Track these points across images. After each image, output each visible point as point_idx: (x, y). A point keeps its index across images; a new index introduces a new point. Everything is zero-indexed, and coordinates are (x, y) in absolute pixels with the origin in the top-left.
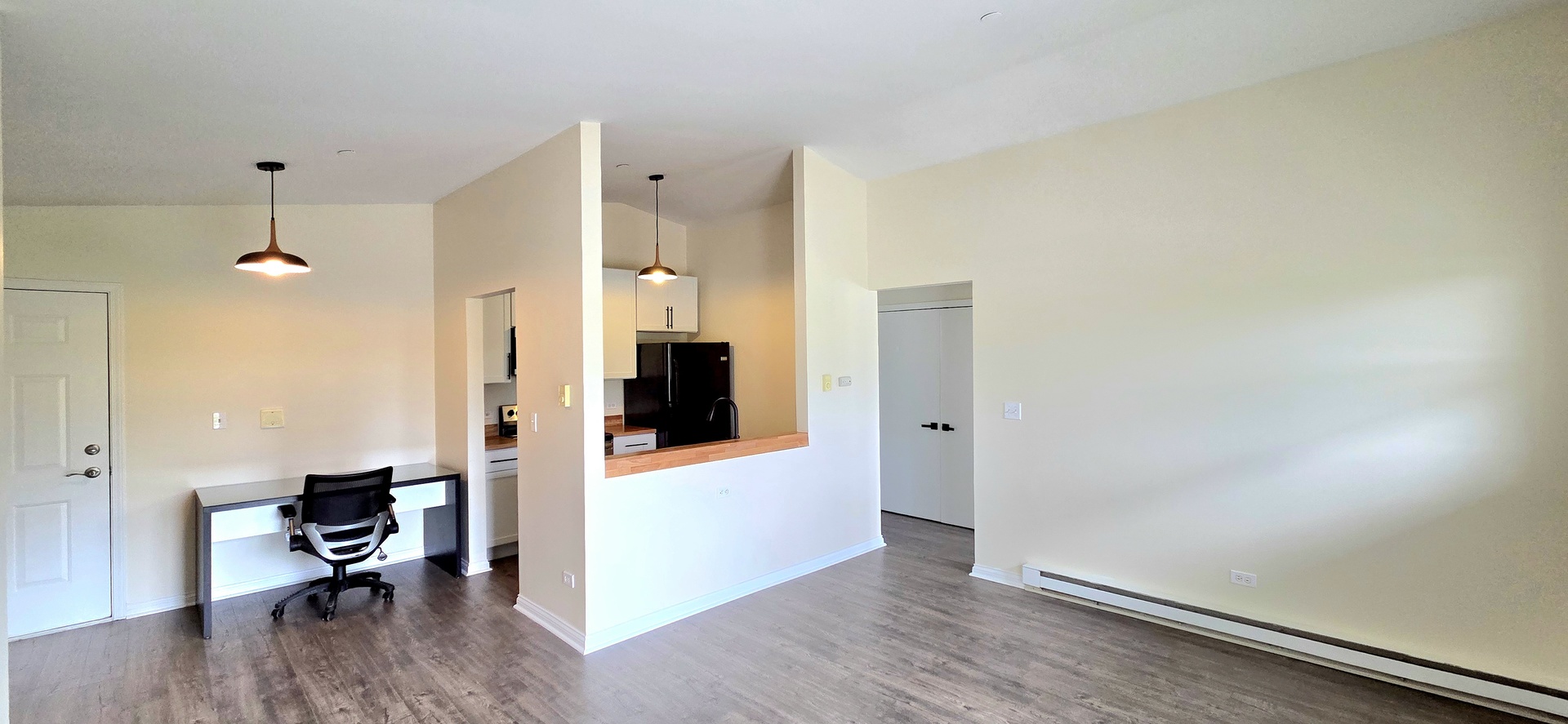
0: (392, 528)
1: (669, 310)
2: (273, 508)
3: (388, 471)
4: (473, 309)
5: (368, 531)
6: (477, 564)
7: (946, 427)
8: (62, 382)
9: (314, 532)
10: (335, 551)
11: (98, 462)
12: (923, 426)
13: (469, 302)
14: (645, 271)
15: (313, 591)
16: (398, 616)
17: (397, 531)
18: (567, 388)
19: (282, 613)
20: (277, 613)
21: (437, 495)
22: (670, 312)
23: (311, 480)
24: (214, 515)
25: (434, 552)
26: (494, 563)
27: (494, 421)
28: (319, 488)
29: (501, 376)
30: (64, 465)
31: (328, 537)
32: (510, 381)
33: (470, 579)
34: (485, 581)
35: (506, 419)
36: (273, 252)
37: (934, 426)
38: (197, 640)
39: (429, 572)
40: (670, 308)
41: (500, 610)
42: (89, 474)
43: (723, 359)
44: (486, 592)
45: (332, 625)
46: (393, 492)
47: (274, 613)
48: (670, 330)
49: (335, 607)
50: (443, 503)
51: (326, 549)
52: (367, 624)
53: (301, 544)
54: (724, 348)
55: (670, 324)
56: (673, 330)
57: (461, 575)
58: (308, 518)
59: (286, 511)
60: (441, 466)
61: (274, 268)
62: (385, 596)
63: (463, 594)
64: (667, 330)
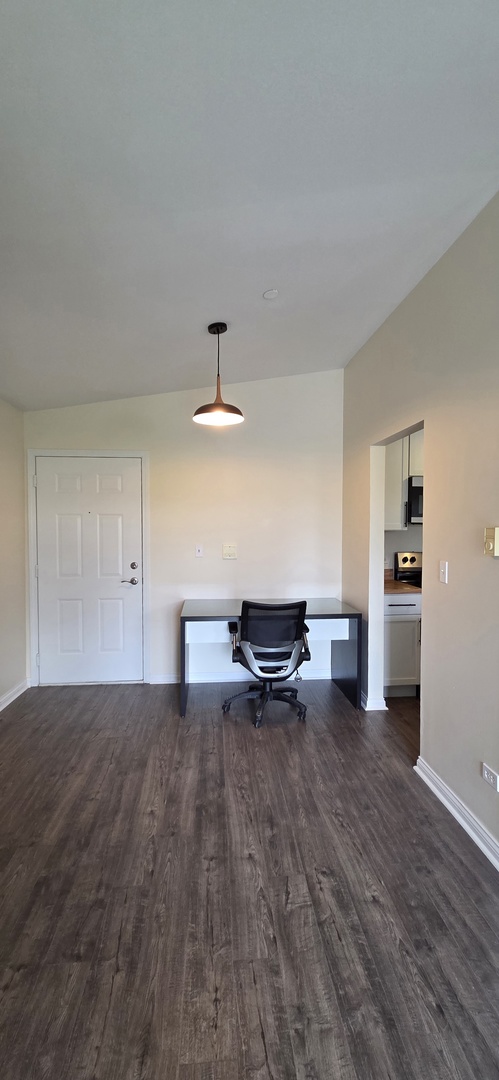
0: (305, 656)
2: (225, 624)
3: (302, 605)
4: (376, 455)
5: (286, 656)
6: (375, 701)
8: (120, 520)
9: (249, 651)
10: (262, 669)
11: (135, 574)
13: (373, 449)
15: (250, 696)
16: (307, 740)
17: (309, 659)
18: (497, 532)
19: (229, 709)
20: (226, 707)
21: (342, 630)
23: (247, 606)
24: (188, 624)
25: (339, 676)
26: (389, 700)
27: (391, 567)
28: (252, 612)
29: (398, 524)
30: (121, 572)
31: (259, 656)
32: (406, 529)
33: (368, 715)
34: (381, 718)
35: (402, 565)
36: (218, 404)
38: (177, 716)
39: (334, 697)
41: (398, 765)
42: (133, 582)
44: (385, 736)
45: (258, 733)
46: (306, 622)
47: (223, 707)
49: (262, 717)
50: (347, 638)
51: (256, 665)
52: (284, 742)
53: (239, 656)
57: (362, 709)
58: (244, 638)
59: (232, 627)
60: (346, 603)
61: (218, 418)
62: (299, 714)
63: (361, 731)
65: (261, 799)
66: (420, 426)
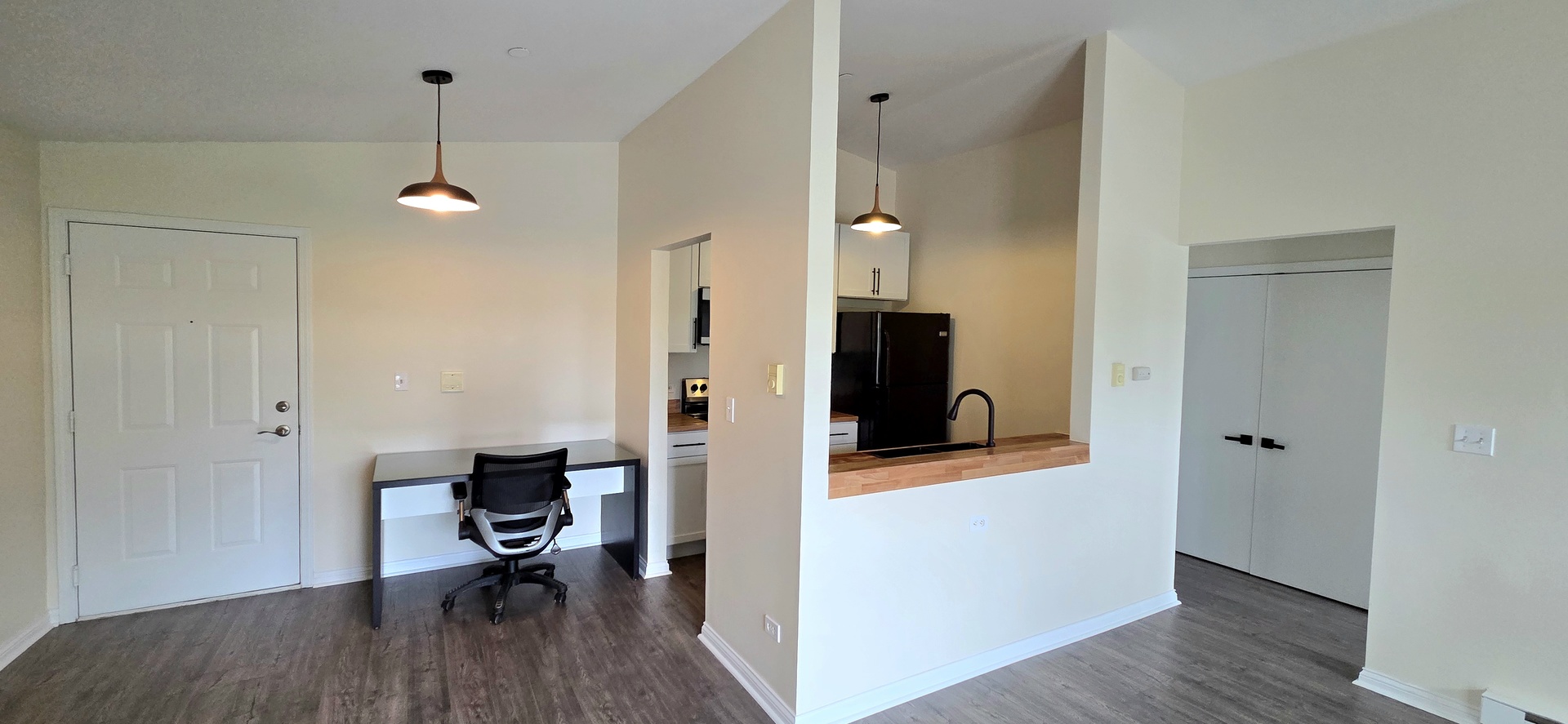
0: (565, 520)
1: (876, 272)
2: (446, 487)
3: (562, 454)
4: (659, 262)
5: (539, 522)
6: (656, 566)
7: (1268, 443)
8: (255, 334)
9: (484, 520)
10: (504, 543)
11: (286, 420)
12: (1227, 438)
13: (655, 254)
14: (862, 219)
15: (485, 583)
16: (568, 628)
17: (571, 524)
18: (780, 369)
19: (452, 605)
20: (448, 604)
21: (616, 481)
22: (877, 274)
23: (481, 460)
24: (384, 492)
25: (611, 539)
26: (673, 563)
27: (678, 396)
28: (489, 468)
29: (686, 344)
30: (257, 421)
31: (499, 527)
32: (695, 351)
33: (648, 584)
34: (663, 586)
35: (690, 394)
36: (438, 184)
37: (1246, 440)
38: (367, 629)
39: (605, 567)
40: (877, 270)
41: (681, 637)
42: (280, 432)
43: (941, 334)
44: (666, 606)
45: (498, 632)
46: (567, 474)
47: (444, 605)
48: (876, 296)
49: (503, 608)
50: (621, 490)
51: (495, 540)
52: (536, 636)
53: (469, 530)
54: (943, 321)
55: (876, 289)
56: (880, 297)
57: (639, 577)
58: (477, 504)
59: (458, 490)
60: (620, 446)
61: (439, 203)
62: (557, 597)
63: (639, 605)
64: (871, 296)
65: (504, 713)
66: (707, 237)
